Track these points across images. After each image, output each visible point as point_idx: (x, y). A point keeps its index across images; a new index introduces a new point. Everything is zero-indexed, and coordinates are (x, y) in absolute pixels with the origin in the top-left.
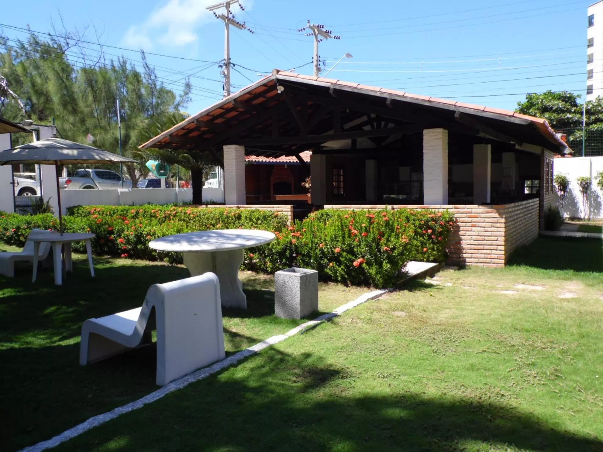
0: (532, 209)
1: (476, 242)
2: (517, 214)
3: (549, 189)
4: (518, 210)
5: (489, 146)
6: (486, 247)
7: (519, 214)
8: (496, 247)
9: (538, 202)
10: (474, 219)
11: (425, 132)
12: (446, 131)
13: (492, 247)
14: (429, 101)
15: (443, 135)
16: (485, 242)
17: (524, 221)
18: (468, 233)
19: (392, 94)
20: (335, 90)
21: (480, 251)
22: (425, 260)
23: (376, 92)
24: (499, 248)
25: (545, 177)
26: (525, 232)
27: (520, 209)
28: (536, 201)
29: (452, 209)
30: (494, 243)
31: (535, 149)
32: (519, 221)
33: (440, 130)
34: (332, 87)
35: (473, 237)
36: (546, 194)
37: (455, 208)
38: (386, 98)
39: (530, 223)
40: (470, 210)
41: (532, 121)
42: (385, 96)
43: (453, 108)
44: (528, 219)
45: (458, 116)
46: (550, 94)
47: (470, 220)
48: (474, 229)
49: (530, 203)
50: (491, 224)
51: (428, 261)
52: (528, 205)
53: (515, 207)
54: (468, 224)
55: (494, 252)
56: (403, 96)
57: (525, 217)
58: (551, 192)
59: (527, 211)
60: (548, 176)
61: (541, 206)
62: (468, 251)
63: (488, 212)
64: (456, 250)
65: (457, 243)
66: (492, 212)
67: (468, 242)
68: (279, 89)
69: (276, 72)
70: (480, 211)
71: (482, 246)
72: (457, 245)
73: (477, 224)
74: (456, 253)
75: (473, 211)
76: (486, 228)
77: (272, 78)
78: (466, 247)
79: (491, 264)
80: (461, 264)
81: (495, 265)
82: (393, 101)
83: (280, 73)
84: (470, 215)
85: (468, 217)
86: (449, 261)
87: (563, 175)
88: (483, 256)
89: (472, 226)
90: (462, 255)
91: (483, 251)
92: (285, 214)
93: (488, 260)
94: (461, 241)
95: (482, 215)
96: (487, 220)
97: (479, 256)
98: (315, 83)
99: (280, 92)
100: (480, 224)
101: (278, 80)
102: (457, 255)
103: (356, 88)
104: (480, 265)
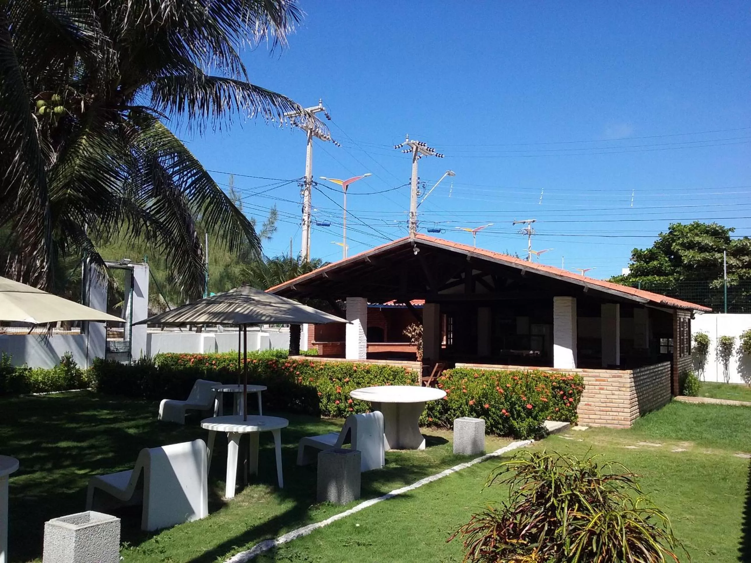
0: (662, 373)
1: (604, 405)
2: (644, 379)
3: (685, 351)
4: (643, 375)
5: (618, 306)
6: (614, 409)
7: (646, 379)
8: (622, 409)
9: (670, 366)
10: (602, 383)
11: (555, 299)
12: (575, 299)
13: (619, 409)
14: (561, 276)
15: (572, 303)
16: (611, 404)
17: (652, 386)
18: (597, 396)
19: (526, 267)
20: (471, 257)
21: (608, 413)
22: (557, 419)
23: (511, 263)
24: (626, 410)
25: (678, 338)
26: (653, 398)
27: (647, 374)
28: (667, 365)
30: (621, 405)
32: (646, 386)
33: (570, 298)
34: (469, 254)
35: (602, 400)
36: (680, 356)
38: (521, 270)
39: (660, 387)
40: (598, 374)
42: (520, 267)
43: (581, 284)
44: (656, 384)
47: (598, 383)
48: (602, 391)
49: (658, 367)
50: (617, 388)
51: (560, 420)
52: (656, 370)
53: (640, 372)
54: (596, 387)
56: (537, 270)
57: (653, 382)
58: (687, 354)
59: (656, 375)
60: (684, 336)
61: (673, 369)
62: (597, 413)
63: (614, 377)
64: (586, 411)
65: (586, 405)
66: (619, 377)
67: (597, 404)
68: (416, 251)
69: (413, 235)
70: (607, 375)
71: (610, 408)
72: (587, 407)
73: (605, 387)
74: (586, 414)
75: (601, 375)
76: (613, 392)
77: (410, 240)
78: (595, 408)
79: (618, 425)
80: (590, 424)
81: (622, 427)
82: (527, 273)
83: (417, 236)
84: (598, 379)
85: (597, 381)
86: (580, 421)
87: (704, 333)
88: (611, 418)
89: (600, 389)
90: (591, 416)
91: (611, 413)
92: (415, 370)
93: (616, 422)
94: (590, 403)
95: (609, 380)
96: (614, 384)
97: (607, 417)
98: (452, 249)
99: (416, 253)
100: (607, 387)
101: (416, 243)
102: (587, 416)
103: (493, 258)
104: (608, 426)
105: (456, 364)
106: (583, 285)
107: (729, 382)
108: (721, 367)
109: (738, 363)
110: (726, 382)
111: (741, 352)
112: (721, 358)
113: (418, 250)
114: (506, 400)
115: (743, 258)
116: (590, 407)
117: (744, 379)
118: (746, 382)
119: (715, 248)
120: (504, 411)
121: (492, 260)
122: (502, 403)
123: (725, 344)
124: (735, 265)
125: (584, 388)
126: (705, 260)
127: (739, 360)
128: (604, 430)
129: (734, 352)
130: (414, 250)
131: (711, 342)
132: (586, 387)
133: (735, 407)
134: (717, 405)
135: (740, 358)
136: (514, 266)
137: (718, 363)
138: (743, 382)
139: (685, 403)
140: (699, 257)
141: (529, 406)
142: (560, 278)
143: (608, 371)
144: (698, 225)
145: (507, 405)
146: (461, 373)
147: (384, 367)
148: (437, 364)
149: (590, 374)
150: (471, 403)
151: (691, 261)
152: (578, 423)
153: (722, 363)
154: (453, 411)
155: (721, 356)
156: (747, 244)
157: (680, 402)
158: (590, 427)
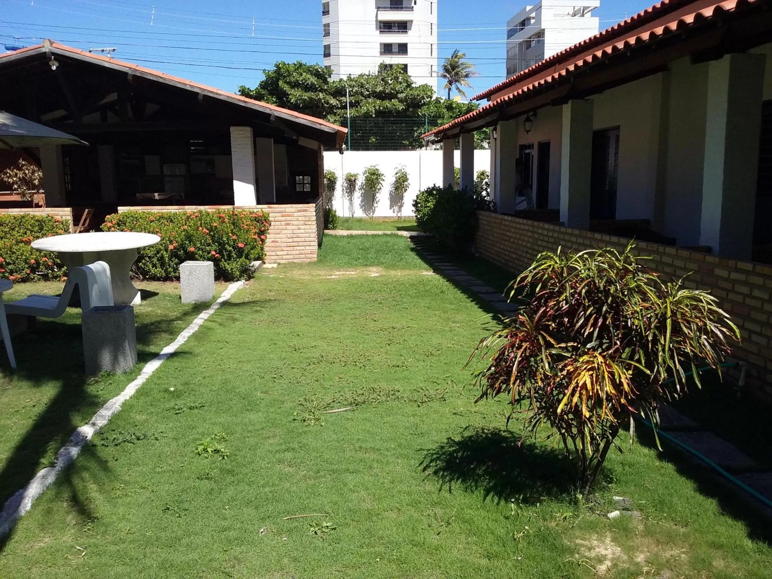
1: (291, 240)
5: (272, 141)
6: (300, 244)
8: (309, 243)
10: (288, 218)
11: (232, 129)
12: (252, 130)
13: (305, 243)
15: (251, 134)
16: (298, 239)
18: (283, 232)
19: (204, 90)
20: (135, 77)
21: (295, 248)
22: (257, 258)
23: (186, 84)
24: (312, 243)
25: (322, 174)
29: (265, 208)
30: (307, 239)
31: (312, 144)
33: (248, 129)
34: (130, 72)
35: (288, 235)
37: (269, 208)
38: (198, 93)
40: (284, 209)
41: (338, 130)
42: (196, 90)
44: (320, 218)
45: (274, 119)
46: (299, 66)
47: (284, 218)
48: (288, 227)
50: (303, 222)
53: (316, 206)
54: (282, 223)
55: (307, 248)
56: (217, 94)
59: (319, 210)
62: (284, 249)
63: (300, 211)
64: (272, 248)
65: (273, 242)
66: (304, 211)
67: (283, 240)
68: (53, 65)
69: (49, 43)
70: (293, 210)
71: (297, 243)
72: (274, 244)
73: (291, 222)
74: (273, 251)
75: (287, 210)
76: (299, 226)
77: (44, 50)
78: (282, 245)
79: (305, 259)
80: (278, 261)
81: (309, 260)
82: (206, 97)
83: (54, 45)
84: (284, 214)
85: (282, 216)
86: (267, 259)
87: (332, 171)
88: (297, 252)
89: (287, 224)
90: (279, 253)
91: (298, 248)
92: (64, 218)
93: (303, 256)
94: (276, 240)
95: (295, 214)
96: (300, 218)
97: (294, 252)
98: (107, 65)
99: (54, 68)
100: (294, 222)
101: (53, 54)
102: (274, 253)
103: (161, 77)
104: (295, 261)
105: (119, 208)
106: (269, 112)
107: (354, 216)
108: (347, 202)
109: (361, 198)
110: (351, 216)
111: (363, 188)
112: (347, 194)
113: (57, 64)
114: (213, 241)
115: (341, 98)
116: (277, 244)
117: (365, 212)
118: (367, 215)
119: (318, 88)
120: (213, 253)
121: (161, 81)
122: (209, 245)
123: (350, 180)
124: (335, 106)
125: (270, 225)
126: (311, 99)
127: (361, 196)
128: (292, 266)
129: (357, 188)
130: (51, 63)
131: (338, 179)
132: (272, 223)
133: (379, 235)
134: (363, 235)
135: (362, 194)
136: (189, 89)
137: (344, 199)
138: (365, 215)
139: (336, 236)
140: (306, 96)
141: (241, 245)
142: (243, 105)
143: (294, 205)
144: (301, 65)
145: (215, 246)
146: (132, 217)
147: (23, 217)
148: (87, 210)
149: (275, 210)
150: (171, 247)
151: (298, 100)
152: (265, 261)
153: (348, 198)
154: (147, 259)
155: (347, 192)
156: (345, 85)
157: (331, 235)
158: (279, 264)
